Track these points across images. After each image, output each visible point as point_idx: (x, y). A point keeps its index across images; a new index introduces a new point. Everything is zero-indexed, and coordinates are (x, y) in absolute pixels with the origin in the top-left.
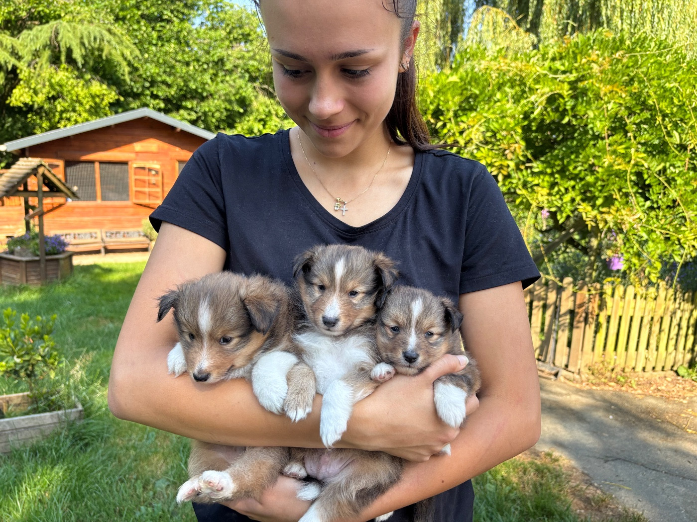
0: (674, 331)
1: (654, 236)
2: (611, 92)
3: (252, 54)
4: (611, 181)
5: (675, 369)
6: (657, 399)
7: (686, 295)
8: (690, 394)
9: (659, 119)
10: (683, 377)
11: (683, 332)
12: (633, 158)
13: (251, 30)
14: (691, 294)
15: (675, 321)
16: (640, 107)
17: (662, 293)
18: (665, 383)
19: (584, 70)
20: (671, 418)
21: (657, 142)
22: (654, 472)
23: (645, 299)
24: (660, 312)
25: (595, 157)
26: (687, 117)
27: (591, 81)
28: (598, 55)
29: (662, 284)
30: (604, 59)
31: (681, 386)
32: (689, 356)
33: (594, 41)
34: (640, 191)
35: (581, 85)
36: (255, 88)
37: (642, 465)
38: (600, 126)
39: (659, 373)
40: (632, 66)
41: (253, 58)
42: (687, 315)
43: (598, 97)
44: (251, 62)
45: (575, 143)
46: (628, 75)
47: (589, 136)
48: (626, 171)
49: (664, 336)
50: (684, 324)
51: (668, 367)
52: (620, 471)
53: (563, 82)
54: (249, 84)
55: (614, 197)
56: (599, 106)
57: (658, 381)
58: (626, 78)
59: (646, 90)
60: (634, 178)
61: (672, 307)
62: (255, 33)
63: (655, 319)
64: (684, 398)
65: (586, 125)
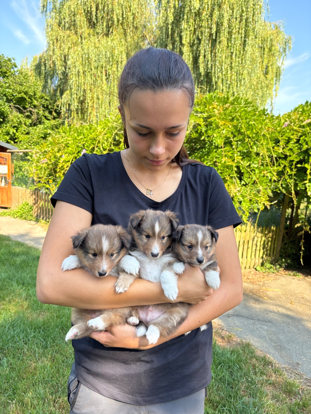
0: (254, 248)
1: (245, 199)
2: (224, 124)
3: (7, 85)
4: (225, 171)
5: (255, 267)
6: (248, 283)
7: (259, 229)
8: (262, 280)
9: (247, 140)
10: (259, 271)
11: (258, 248)
12: (236, 159)
13: (7, 70)
14: (261, 229)
15: (255, 242)
16: (237, 133)
17: (248, 228)
18: (251, 275)
19: (210, 112)
20: (256, 292)
21: (245, 151)
22: (252, 320)
23: (241, 231)
24: (248, 238)
25: (216, 158)
26: (259, 139)
27: (214, 118)
28: (217, 105)
29: (249, 223)
30: (220, 107)
31: (258, 276)
32: (261, 261)
33: (215, 97)
34: (238, 176)
35: (209, 120)
36: (10, 106)
37: (246, 317)
38: (219, 142)
39: (248, 270)
40: (234, 112)
41: (8, 87)
42: (260, 239)
43: (218, 127)
44: (7, 90)
45: (207, 150)
46: (232, 116)
47: (213, 147)
48: (232, 166)
49: (250, 251)
50: (258, 244)
51: (252, 267)
52: (236, 321)
53: (200, 117)
54: (6, 104)
55: (226, 179)
56: (219, 131)
57: (248, 274)
58: (230, 118)
59: (240, 124)
60: (236, 169)
61: (253, 235)
62: (10, 72)
63: (245, 242)
64: (261, 282)
65: (212, 141)
